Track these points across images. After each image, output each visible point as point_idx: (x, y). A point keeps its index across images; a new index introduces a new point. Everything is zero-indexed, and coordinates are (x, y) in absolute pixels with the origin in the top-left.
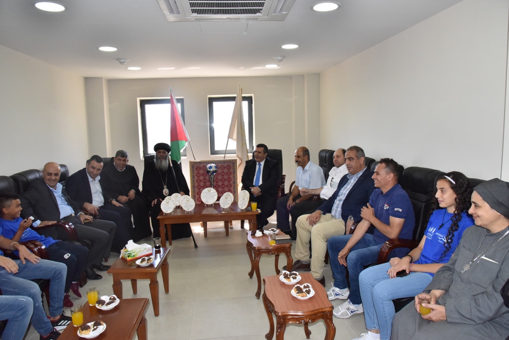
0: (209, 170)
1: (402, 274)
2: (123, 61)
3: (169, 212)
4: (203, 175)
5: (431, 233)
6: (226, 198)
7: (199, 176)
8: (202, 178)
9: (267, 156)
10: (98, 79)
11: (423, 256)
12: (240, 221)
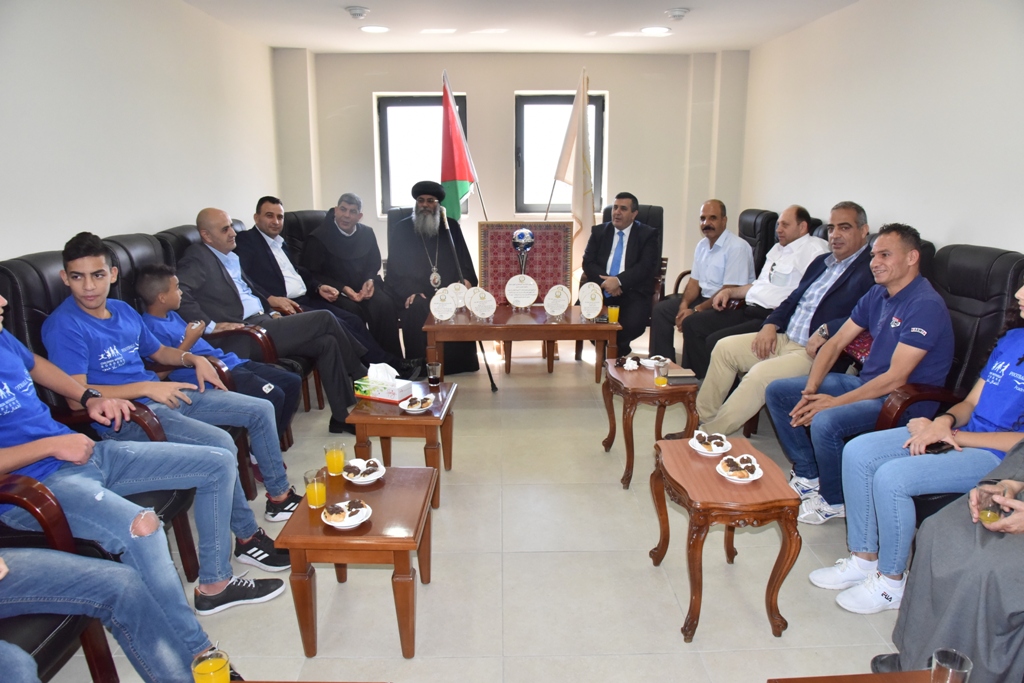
0: (517, 240)
1: (936, 447)
2: (358, 12)
3: (445, 317)
4: (504, 250)
5: (998, 373)
6: (558, 297)
7: (496, 254)
8: (502, 256)
9: (636, 219)
10: (296, 52)
11: (977, 417)
12: (574, 342)
